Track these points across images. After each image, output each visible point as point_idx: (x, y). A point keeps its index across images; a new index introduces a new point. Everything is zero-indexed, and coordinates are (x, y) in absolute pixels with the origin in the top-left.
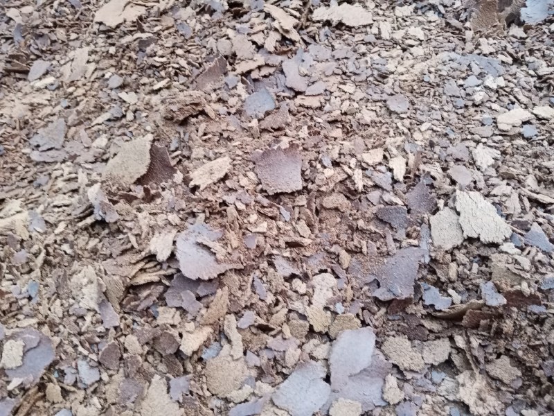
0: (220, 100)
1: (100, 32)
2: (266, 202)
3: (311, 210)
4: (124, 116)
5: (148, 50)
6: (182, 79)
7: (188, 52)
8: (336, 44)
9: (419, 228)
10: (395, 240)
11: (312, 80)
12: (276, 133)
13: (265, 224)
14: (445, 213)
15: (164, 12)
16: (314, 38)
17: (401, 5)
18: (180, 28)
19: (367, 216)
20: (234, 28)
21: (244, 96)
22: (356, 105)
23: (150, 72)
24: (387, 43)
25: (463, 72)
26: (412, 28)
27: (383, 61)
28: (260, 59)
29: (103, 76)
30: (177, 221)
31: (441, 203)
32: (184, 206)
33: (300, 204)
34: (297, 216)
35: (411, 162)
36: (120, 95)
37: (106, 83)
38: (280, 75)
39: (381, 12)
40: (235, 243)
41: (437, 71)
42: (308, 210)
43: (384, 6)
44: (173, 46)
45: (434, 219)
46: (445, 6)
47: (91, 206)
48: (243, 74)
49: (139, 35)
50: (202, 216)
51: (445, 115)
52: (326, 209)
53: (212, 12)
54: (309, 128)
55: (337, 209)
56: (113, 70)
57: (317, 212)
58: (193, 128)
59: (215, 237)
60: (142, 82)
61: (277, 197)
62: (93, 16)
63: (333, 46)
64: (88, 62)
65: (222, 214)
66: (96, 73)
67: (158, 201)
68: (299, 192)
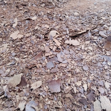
0: (40, 63)
1: (11, 40)
2: (50, 95)
3: (62, 98)
4: (15, 64)
5: (23, 47)
6: (31, 56)
7: (33, 48)
8: (70, 50)
9: (90, 105)
10: (84, 108)
11: (64, 59)
12: (54, 74)
13: (50, 102)
14: (97, 101)
15: (28, 37)
16: (65, 48)
17: (87, 41)
18: (32, 42)
19: (77, 101)
20: (45, 43)
21: (47, 62)
22: (75, 67)
23: (23, 53)
24: (83, 51)
25: (102, 60)
26: (89, 47)
27: (82, 56)
28: (51, 53)
29: (11, 52)
30: (27, 99)
31: (96, 98)
32: (29, 95)
33: (60, 96)
34: (58, 99)
35: (89, 86)
36: (15, 58)
37: (11, 54)
38: (56, 57)
39: (82, 42)
40: (41, 107)
41: (95, 59)
42: (61, 98)
43: (83, 41)
44: (30, 46)
45: (94, 103)
46: (98, 42)
47: (4, 92)
48: (46, 57)
49: (21, 43)
50: (33, 98)
51: (97, 72)
52: (66, 98)
53: (40, 38)
54: (63, 73)
55: (69, 98)
56: (13, 51)
57: (64, 98)
58: (33, 71)
59: (36, 105)
60: (20, 55)
61: (53, 93)
62: (10, 36)
63: (69, 50)
64: (7, 48)
65: (39, 98)
66: (9, 51)
67: (22, 92)
68: (59, 93)
